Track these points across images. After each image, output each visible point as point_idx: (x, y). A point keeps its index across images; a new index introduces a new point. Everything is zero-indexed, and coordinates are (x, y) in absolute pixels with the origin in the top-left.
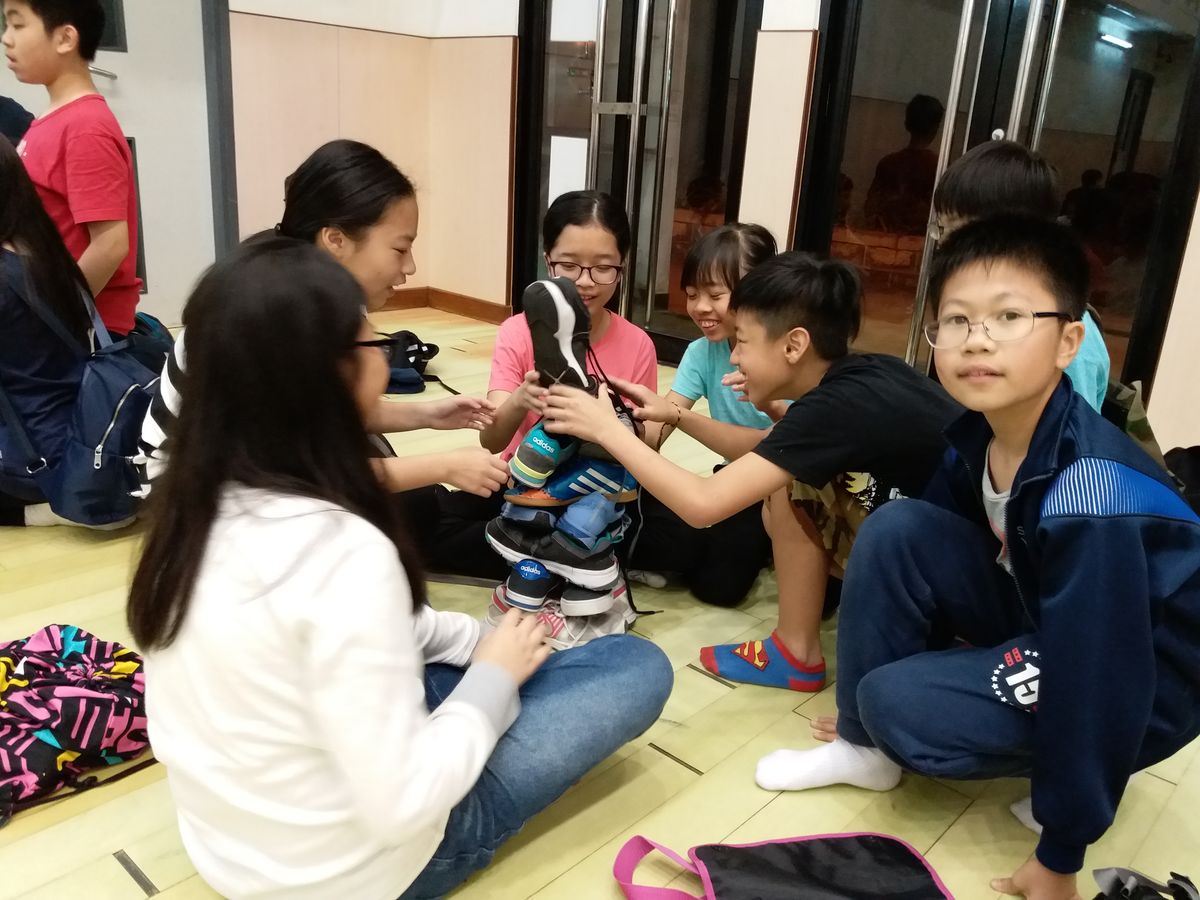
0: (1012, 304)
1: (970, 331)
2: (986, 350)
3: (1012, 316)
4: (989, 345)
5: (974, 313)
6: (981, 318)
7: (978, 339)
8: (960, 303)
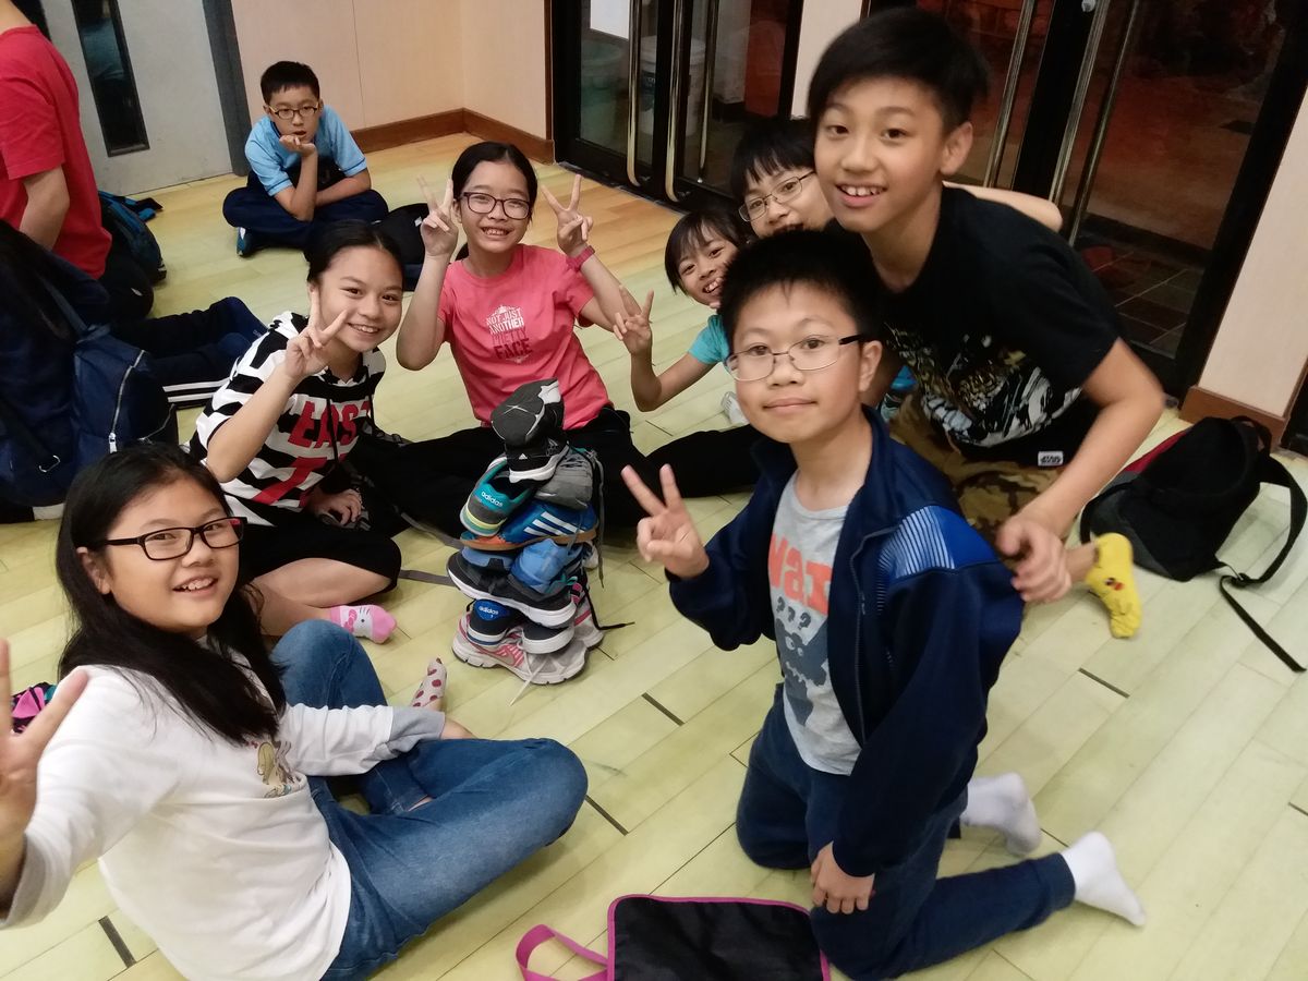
0: (814, 330)
1: (775, 362)
2: (794, 382)
3: (814, 344)
4: (797, 376)
5: (777, 343)
6: (785, 348)
7: (784, 372)
8: (759, 331)
